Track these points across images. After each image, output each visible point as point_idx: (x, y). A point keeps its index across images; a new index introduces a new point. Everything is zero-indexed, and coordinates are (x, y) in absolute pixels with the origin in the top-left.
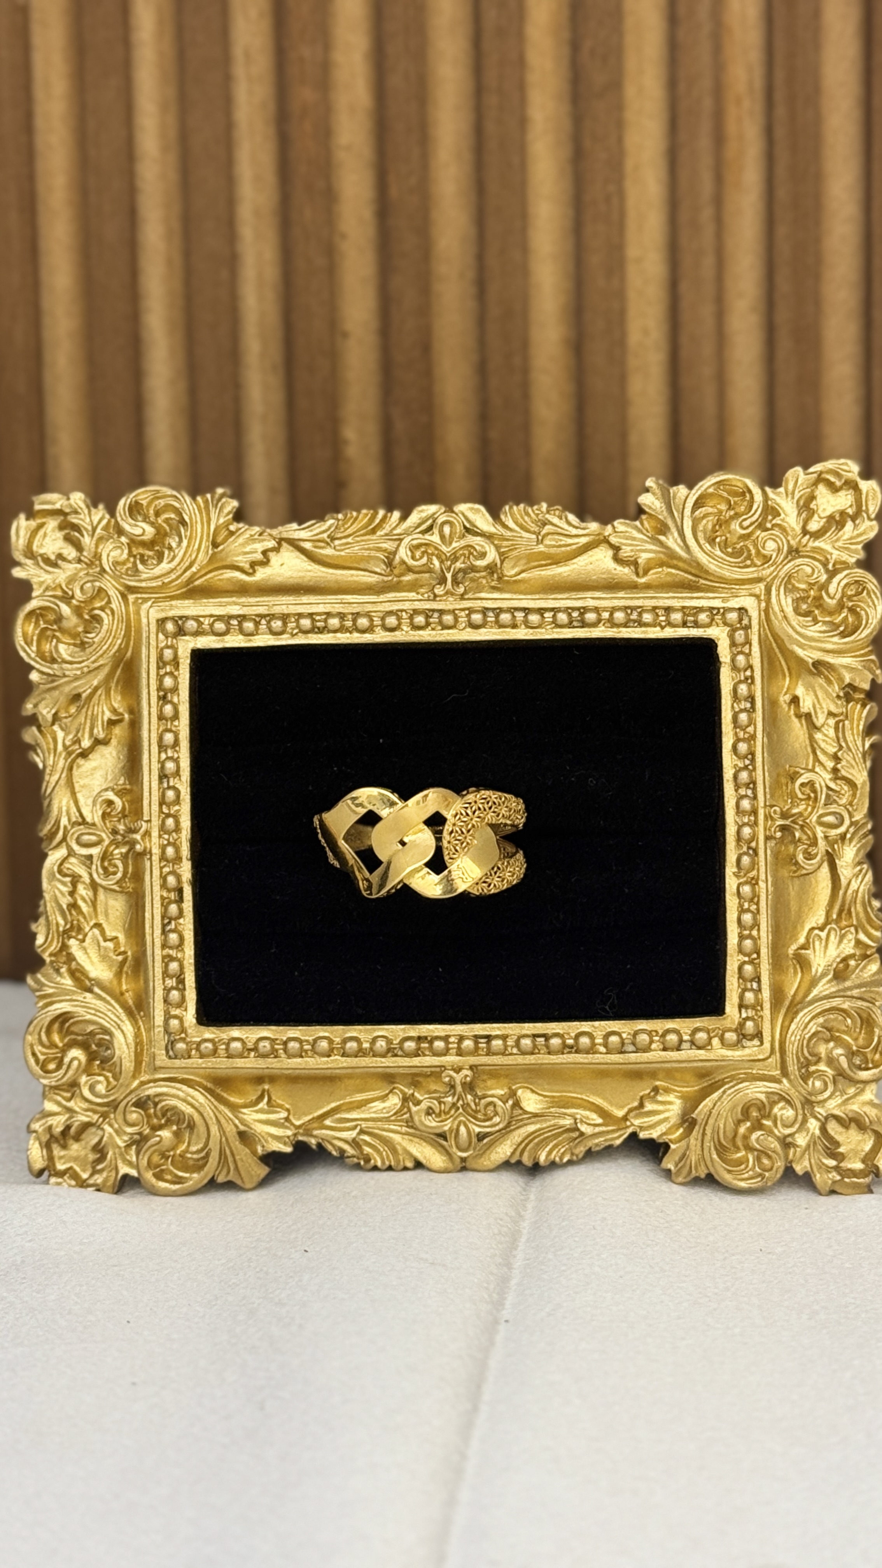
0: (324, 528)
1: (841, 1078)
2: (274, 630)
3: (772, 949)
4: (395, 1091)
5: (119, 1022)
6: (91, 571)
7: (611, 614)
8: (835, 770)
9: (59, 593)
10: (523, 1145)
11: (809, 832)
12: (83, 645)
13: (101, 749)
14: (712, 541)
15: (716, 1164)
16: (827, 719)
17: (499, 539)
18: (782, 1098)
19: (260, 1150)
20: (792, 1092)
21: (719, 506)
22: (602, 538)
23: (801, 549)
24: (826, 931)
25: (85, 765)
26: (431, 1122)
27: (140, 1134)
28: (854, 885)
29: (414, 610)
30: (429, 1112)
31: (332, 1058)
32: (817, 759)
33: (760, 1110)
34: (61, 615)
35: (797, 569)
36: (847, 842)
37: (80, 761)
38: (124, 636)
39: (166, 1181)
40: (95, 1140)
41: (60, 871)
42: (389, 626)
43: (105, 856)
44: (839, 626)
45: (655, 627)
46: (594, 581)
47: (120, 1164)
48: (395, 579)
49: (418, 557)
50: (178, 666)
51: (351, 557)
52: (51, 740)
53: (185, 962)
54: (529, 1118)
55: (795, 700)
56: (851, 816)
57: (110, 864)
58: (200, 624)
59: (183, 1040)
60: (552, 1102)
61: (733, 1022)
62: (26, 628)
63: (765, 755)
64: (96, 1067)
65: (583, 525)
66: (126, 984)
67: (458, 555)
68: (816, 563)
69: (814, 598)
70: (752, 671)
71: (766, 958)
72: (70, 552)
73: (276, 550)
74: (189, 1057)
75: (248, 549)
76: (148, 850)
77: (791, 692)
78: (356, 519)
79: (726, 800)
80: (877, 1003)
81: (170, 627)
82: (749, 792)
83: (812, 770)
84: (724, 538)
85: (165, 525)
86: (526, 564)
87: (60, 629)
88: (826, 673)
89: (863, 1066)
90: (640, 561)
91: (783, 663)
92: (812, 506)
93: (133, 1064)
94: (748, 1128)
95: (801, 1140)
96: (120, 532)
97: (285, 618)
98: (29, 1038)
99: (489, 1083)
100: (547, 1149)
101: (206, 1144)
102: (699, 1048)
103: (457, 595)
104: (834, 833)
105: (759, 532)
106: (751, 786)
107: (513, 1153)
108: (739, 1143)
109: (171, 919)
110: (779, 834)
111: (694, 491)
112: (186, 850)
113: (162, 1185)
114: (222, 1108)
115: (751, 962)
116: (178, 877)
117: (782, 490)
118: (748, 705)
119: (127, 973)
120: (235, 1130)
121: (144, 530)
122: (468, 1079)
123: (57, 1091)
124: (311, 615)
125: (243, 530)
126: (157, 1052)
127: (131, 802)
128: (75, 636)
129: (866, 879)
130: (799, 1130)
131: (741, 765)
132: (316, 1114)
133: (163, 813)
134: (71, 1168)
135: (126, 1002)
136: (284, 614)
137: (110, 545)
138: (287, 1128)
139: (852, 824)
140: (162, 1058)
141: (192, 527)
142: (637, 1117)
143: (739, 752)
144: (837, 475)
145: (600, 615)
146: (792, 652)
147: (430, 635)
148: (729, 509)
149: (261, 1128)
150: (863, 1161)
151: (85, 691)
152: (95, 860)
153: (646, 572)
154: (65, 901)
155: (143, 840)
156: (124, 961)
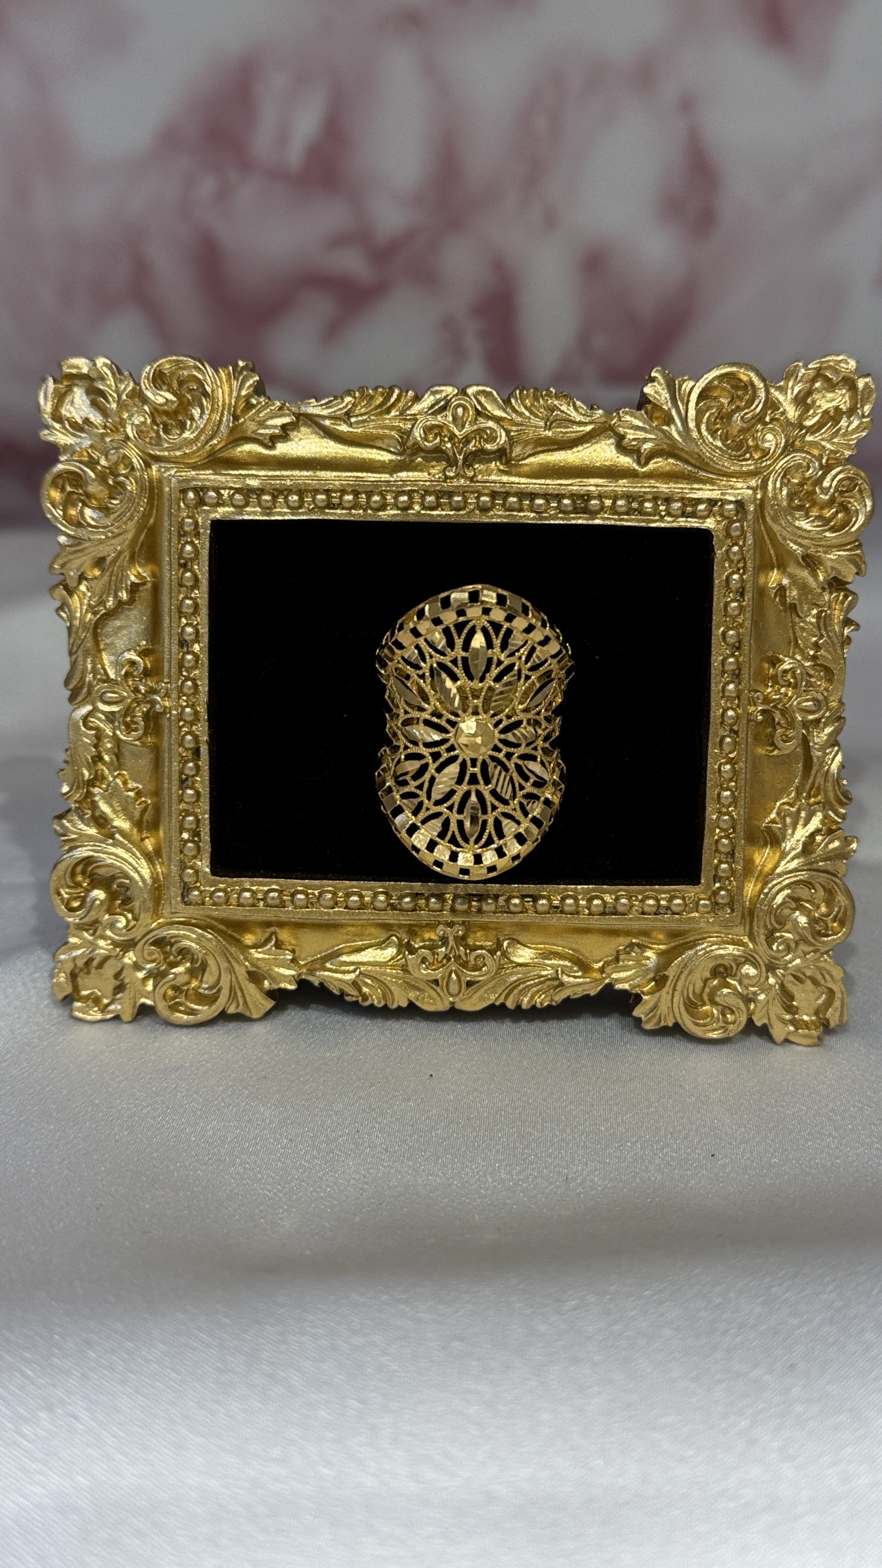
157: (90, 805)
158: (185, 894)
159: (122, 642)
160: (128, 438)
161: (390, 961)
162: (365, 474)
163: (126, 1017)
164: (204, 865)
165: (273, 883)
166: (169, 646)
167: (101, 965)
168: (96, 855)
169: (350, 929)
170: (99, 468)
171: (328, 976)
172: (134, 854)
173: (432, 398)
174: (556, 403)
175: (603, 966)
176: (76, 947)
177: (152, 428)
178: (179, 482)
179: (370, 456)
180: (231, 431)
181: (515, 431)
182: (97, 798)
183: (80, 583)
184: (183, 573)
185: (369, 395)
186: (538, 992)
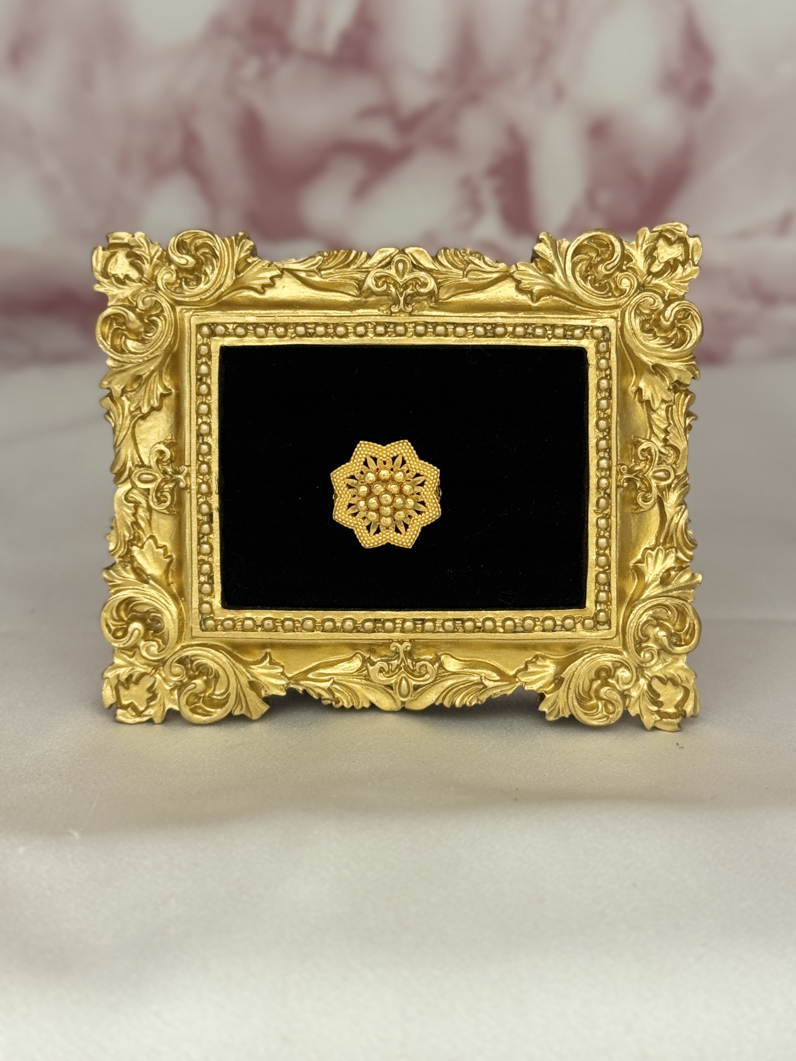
0: (314, 262)
1: (662, 651)
2: (279, 334)
3: (619, 563)
4: (358, 655)
5: (168, 605)
6: (149, 288)
7: (514, 329)
8: (665, 440)
9: (127, 304)
10: (445, 693)
11: (646, 483)
12: (143, 341)
13: (155, 413)
14: (585, 278)
15: (577, 710)
16: (661, 404)
17: (437, 273)
18: (623, 664)
19: (263, 694)
20: (630, 661)
22: (508, 273)
23: (646, 285)
24: (656, 551)
25: (144, 425)
26: (382, 678)
27: (181, 681)
28: (676, 520)
29: (376, 323)
30: (381, 670)
31: (315, 632)
32: (652, 432)
33: (607, 672)
34: (129, 320)
35: (643, 299)
36: (672, 490)
37: (141, 422)
38: (173, 334)
39: (199, 714)
40: (149, 685)
41: (126, 499)
42: (359, 334)
43: (159, 489)
44: (671, 340)
45: (544, 338)
46: (502, 304)
47: (167, 702)
48: (363, 300)
49: (380, 285)
50: (211, 358)
51: (333, 283)
52: (120, 407)
53: (214, 565)
54: (449, 675)
55: (639, 390)
56: (675, 472)
57: (162, 495)
58: (227, 328)
59: (212, 618)
60: (466, 664)
61: (591, 613)
62: (103, 329)
63: (618, 429)
64: (150, 635)
65: (496, 265)
66: (173, 577)
67: (408, 284)
68: (657, 296)
69: (655, 320)
70: (611, 371)
71: (615, 569)
72: (134, 274)
73: (280, 276)
74: (216, 630)
75: (261, 275)
76: (189, 486)
77: (636, 385)
78: (336, 256)
79: (590, 460)
80: (689, 601)
81: (205, 330)
82: (606, 455)
83: (649, 440)
84: (593, 277)
85: (202, 258)
86: (455, 291)
87: (128, 330)
88: (661, 372)
89: (678, 643)
90: (534, 291)
91: (632, 365)
92: (655, 254)
93: (177, 634)
94: (599, 685)
95: (634, 693)
96: (171, 261)
97: (286, 326)
98: (104, 614)
99: (422, 651)
100: (461, 696)
101: (227, 689)
102: (567, 630)
103: (407, 313)
104: (663, 483)
105: (618, 273)
106: (608, 450)
108: (593, 695)
109: (204, 535)
110: (626, 484)
111: (573, 244)
112: (215, 487)
113: (196, 717)
114: (238, 665)
115: (604, 572)
116: (210, 506)
117: (634, 243)
118: (607, 394)
119: (172, 571)
120: (247, 680)
121: (187, 261)
122: (409, 648)
123: (123, 651)
124: (304, 325)
125: (257, 262)
126: (194, 626)
127: (176, 452)
128: (137, 334)
129: (684, 516)
130: (633, 686)
131: (601, 436)
132: (302, 670)
133: (200, 461)
134: (132, 703)
135: (172, 590)
136: (285, 323)
137: (163, 270)
138: (281, 679)
139: (676, 477)
140: (197, 631)
141: (221, 259)
142: (523, 676)
143: (600, 427)
144: (673, 233)
145: (506, 329)
146: (638, 358)
147: (387, 340)
148: (597, 256)
149: (263, 679)
150: (676, 707)
151: (144, 374)
152: (151, 492)
153: (538, 299)
154: (129, 520)
155: (185, 479)
156: (171, 562)
157: (129, 559)
158: (202, 623)
159: (153, 438)
160: (158, 289)
161: (356, 672)
162: (332, 312)
163: (157, 720)
164: (217, 601)
165: (267, 613)
166: (190, 438)
167: (137, 682)
168: (135, 595)
169: (324, 648)
170: (138, 310)
171: (310, 684)
172: (163, 594)
173: (380, 256)
174: (470, 258)
175: (516, 673)
176: (120, 667)
177: (176, 281)
178: (197, 320)
179: (336, 298)
180: (234, 281)
181: (441, 278)
182: (135, 554)
183: (122, 396)
184: (199, 386)
185: (334, 254)
186: (467, 694)
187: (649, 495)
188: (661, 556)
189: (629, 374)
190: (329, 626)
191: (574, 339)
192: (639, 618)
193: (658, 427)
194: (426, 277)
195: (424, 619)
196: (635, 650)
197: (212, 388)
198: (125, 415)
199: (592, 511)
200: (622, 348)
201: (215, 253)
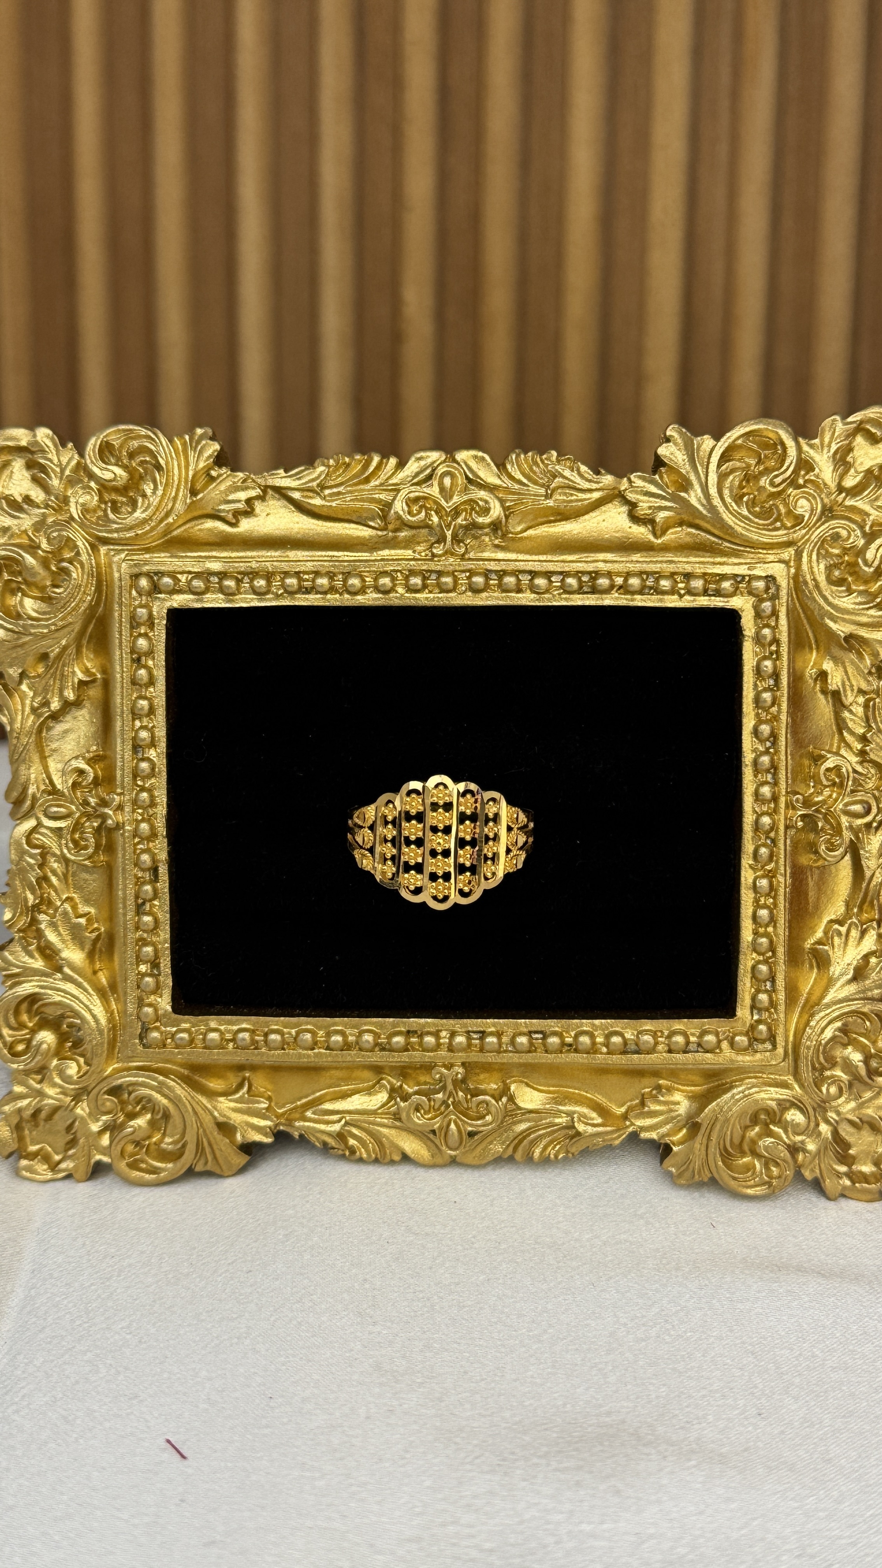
0: (314, 475)
1: (856, 1083)
2: (258, 590)
3: (789, 945)
4: (384, 1082)
5: (91, 1007)
6: (58, 518)
7: (626, 580)
8: (862, 753)
9: (25, 541)
11: (832, 821)
12: (49, 600)
13: (73, 709)
14: (738, 499)
15: (721, 1171)
16: (856, 697)
17: (505, 493)
18: (794, 1104)
19: (239, 1137)
20: (806, 1098)
21: (747, 460)
22: (616, 492)
23: (835, 508)
24: (847, 925)
25: (56, 729)
26: (418, 1119)
27: (114, 1121)
28: (878, 878)
29: (410, 571)
30: (418, 1108)
31: (315, 1051)
32: (842, 739)
33: (769, 1116)
34: (26, 566)
35: (831, 531)
36: (873, 831)
37: (51, 724)
38: (95, 592)
39: (141, 1171)
40: (66, 1124)
41: (29, 843)
42: (382, 589)
43: (76, 829)
44: (876, 596)
45: (673, 594)
46: (608, 540)
47: (93, 1151)
48: (390, 535)
49: (415, 512)
50: (153, 626)
51: (342, 509)
52: (18, 700)
53: (160, 946)
54: (523, 1114)
55: (823, 675)
56: (878, 802)
57: (81, 838)
58: (177, 581)
59: (157, 1029)
60: (550, 1098)
61: (744, 1023)
63: (789, 736)
64: (67, 1051)
65: (597, 478)
66: (101, 961)
67: (459, 510)
68: (854, 526)
69: (849, 564)
70: (778, 646)
71: (782, 957)
72: (38, 495)
73: (262, 498)
74: (164, 1046)
75: (230, 498)
76: (120, 825)
77: (818, 666)
78: (348, 465)
79: (745, 785)
81: (144, 582)
82: (769, 776)
83: (839, 754)
84: (752, 496)
85: (139, 469)
86: (533, 520)
87: (26, 582)
88: (857, 646)
90: (657, 520)
91: (811, 635)
92: (849, 459)
93: (106, 1050)
94: (757, 1133)
95: (811, 1147)
96: (91, 476)
97: (269, 576)
99: (482, 1076)
100: (542, 1146)
101: (183, 1136)
102: (707, 1052)
103: (457, 555)
104: (859, 822)
105: (791, 490)
106: (772, 771)
107: (505, 1150)
108: (746, 1148)
109: (144, 900)
110: (800, 824)
111: (719, 444)
112: (161, 826)
113: (136, 1174)
114: (200, 1097)
115: (766, 962)
116: (153, 856)
117: (817, 441)
118: (772, 682)
119: (101, 951)
120: (212, 1121)
121: (114, 473)
122: (460, 1075)
123: (27, 1074)
124: (297, 574)
125: (225, 476)
126: (130, 1039)
127: (102, 771)
128: (40, 588)
130: (810, 1136)
131: (761, 749)
132: (299, 1103)
133: (138, 786)
134: (41, 1149)
135: (99, 980)
136: (268, 572)
137: (78, 490)
138: (267, 1118)
139: (880, 811)
140: (135, 1046)
141: (168, 472)
142: (638, 1117)
143: (760, 735)
144: (879, 425)
145: (612, 580)
146: (822, 624)
147: (427, 598)
148: (758, 463)
149: (234, 1116)
150: (876, 1164)
151: (52, 651)
152: (64, 833)
153: (664, 532)
154: (34, 874)
155: (115, 814)
156: (98, 938)
157: (34, 934)
158: (143, 1035)
159: (69, 747)
160: (72, 518)
161: (379, 1108)
162: (341, 553)
163: (80, 1174)
164: (165, 1002)
165: (243, 1022)
166: (122, 751)
167: (50, 1117)
168: (43, 991)
169: (333, 1072)
170: (40, 552)
171: (308, 1127)
172: (85, 990)
173: (416, 465)
174: (557, 467)
175: (627, 1112)
177: (99, 506)
178: (131, 567)
179: (348, 532)
180: (188, 507)
181: (512, 501)
182: (43, 926)
183: (20, 683)
184: (136, 671)
185: (345, 463)
186: (551, 1142)
187: (837, 841)
188: (854, 933)
189: (807, 650)
190: (338, 1042)
191: (720, 596)
192: (819, 1036)
193: (852, 733)
194: (488, 499)
195: (483, 1032)
196: (814, 1080)
197: (155, 673)
198: (26, 713)
199: (747, 866)
200: (796, 609)
201: (158, 461)
